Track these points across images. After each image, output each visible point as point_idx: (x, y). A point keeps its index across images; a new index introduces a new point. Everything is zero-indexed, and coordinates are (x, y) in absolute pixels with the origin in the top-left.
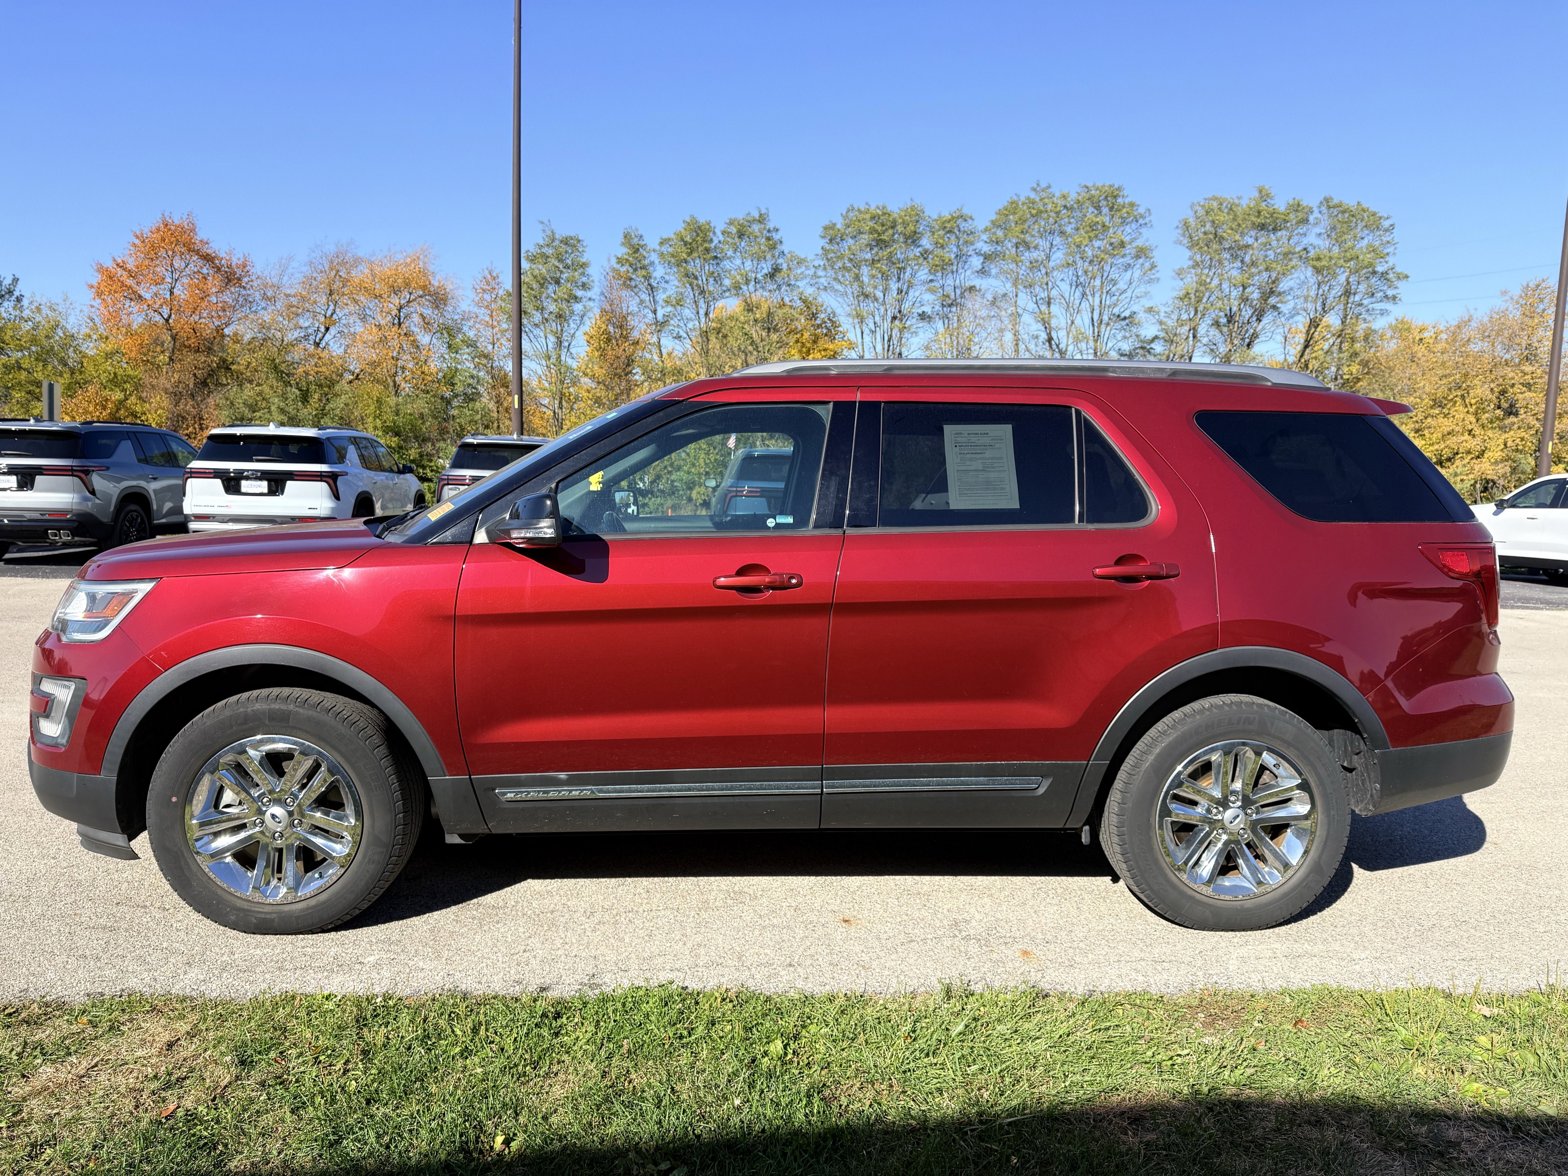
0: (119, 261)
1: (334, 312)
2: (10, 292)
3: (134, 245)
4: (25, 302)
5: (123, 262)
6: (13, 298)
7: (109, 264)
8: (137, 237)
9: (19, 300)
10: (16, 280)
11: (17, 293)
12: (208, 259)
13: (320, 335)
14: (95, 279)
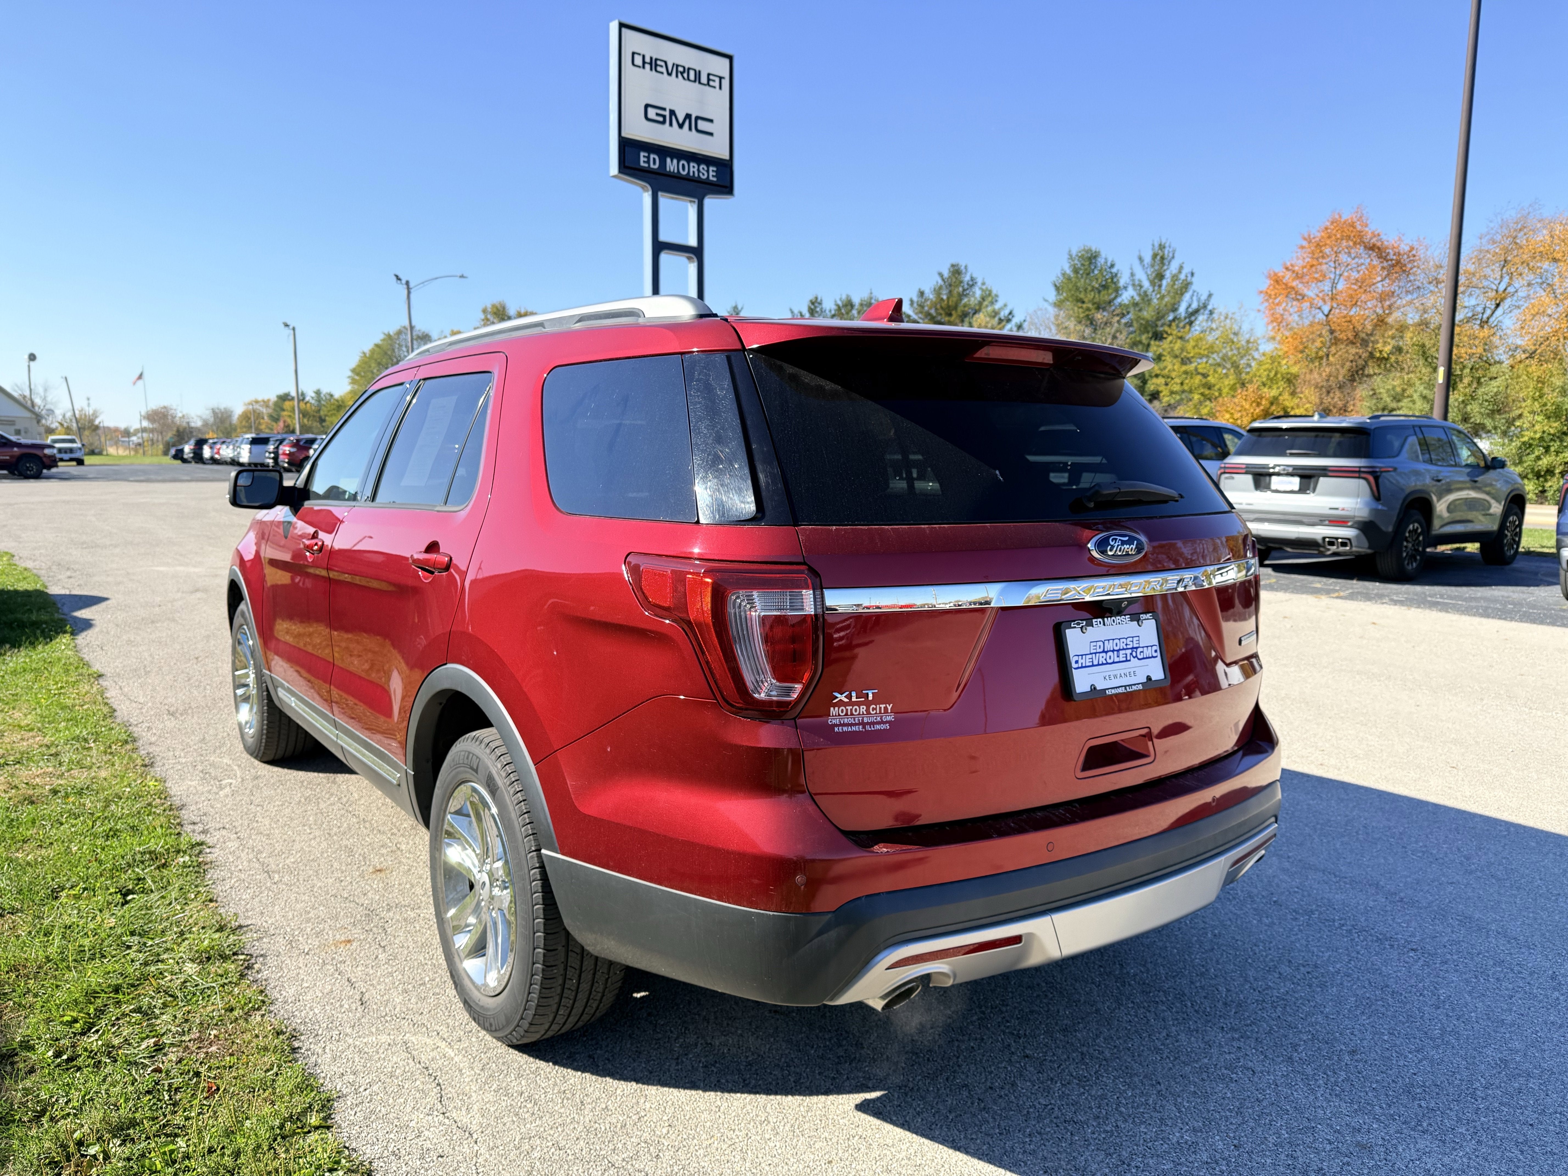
0: (1288, 264)
1: (1509, 285)
2: (1205, 306)
3: (1302, 247)
4: (1215, 316)
5: (1292, 265)
6: (1207, 312)
7: (1280, 270)
8: (1305, 239)
9: (1211, 313)
10: (1210, 296)
11: (1210, 307)
12: (1376, 249)
13: (1488, 312)
14: (1265, 284)
